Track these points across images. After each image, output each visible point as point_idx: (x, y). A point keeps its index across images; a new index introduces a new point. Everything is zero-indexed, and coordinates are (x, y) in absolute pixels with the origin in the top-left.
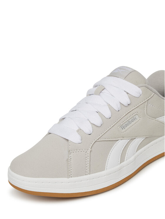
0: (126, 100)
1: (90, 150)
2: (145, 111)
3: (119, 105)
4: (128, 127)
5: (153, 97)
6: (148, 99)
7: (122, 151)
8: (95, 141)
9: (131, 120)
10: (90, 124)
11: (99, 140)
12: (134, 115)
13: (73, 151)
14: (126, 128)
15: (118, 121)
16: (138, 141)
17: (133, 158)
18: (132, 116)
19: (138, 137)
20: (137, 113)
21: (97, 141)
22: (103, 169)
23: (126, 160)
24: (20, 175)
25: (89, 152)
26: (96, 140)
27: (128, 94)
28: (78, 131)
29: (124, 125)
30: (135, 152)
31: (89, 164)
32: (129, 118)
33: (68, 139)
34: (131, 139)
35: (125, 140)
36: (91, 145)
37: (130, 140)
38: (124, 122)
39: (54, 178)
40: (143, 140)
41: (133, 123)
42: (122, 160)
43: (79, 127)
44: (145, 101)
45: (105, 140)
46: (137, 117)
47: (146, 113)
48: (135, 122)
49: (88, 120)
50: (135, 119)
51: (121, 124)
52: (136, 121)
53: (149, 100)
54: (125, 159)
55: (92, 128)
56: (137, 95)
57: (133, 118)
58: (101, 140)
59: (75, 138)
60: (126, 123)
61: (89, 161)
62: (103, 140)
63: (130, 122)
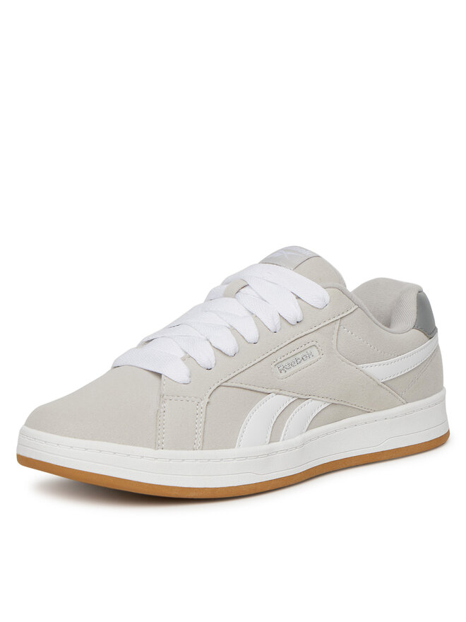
0: (293, 311)
1: (208, 400)
2: (334, 342)
3: (277, 320)
4: (293, 369)
5: (353, 314)
6: (341, 316)
7: (275, 418)
8: (219, 384)
9: (300, 356)
10: (211, 349)
11: (228, 384)
12: (308, 345)
13: (171, 398)
14: (288, 372)
15: (272, 352)
16: (312, 407)
17: (299, 438)
18: (304, 347)
19: (313, 397)
20: (314, 343)
21: (225, 384)
22: (230, 444)
23: (284, 440)
24: (51, 433)
25: (203, 404)
26: (220, 382)
27: (299, 300)
28: (183, 359)
29: (284, 364)
30: (305, 430)
31: (202, 429)
32: (296, 351)
33: (160, 372)
34: (299, 398)
35: (286, 397)
36: (211, 391)
37: (294, 399)
38: (285, 358)
39: (126, 444)
40: (323, 407)
41: (304, 363)
42: (274, 437)
43: (187, 351)
44: (335, 319)
45: (242, 386)
46: (314, 351)
47: (334, 347)
48: (309, 361)
49: (208, 340)
50: (311, 355)
51: (279, 360)
52: (312, 359)
53: (345, 320)
54: (282, 438)
55: (213, 356)
56: (319, 304)
57: (305, 353)
58: (233, 385)
59: (177, 372)
60: (289, 361)
61: (203, 423)
62: (237, 385)
63: (298, 361)
